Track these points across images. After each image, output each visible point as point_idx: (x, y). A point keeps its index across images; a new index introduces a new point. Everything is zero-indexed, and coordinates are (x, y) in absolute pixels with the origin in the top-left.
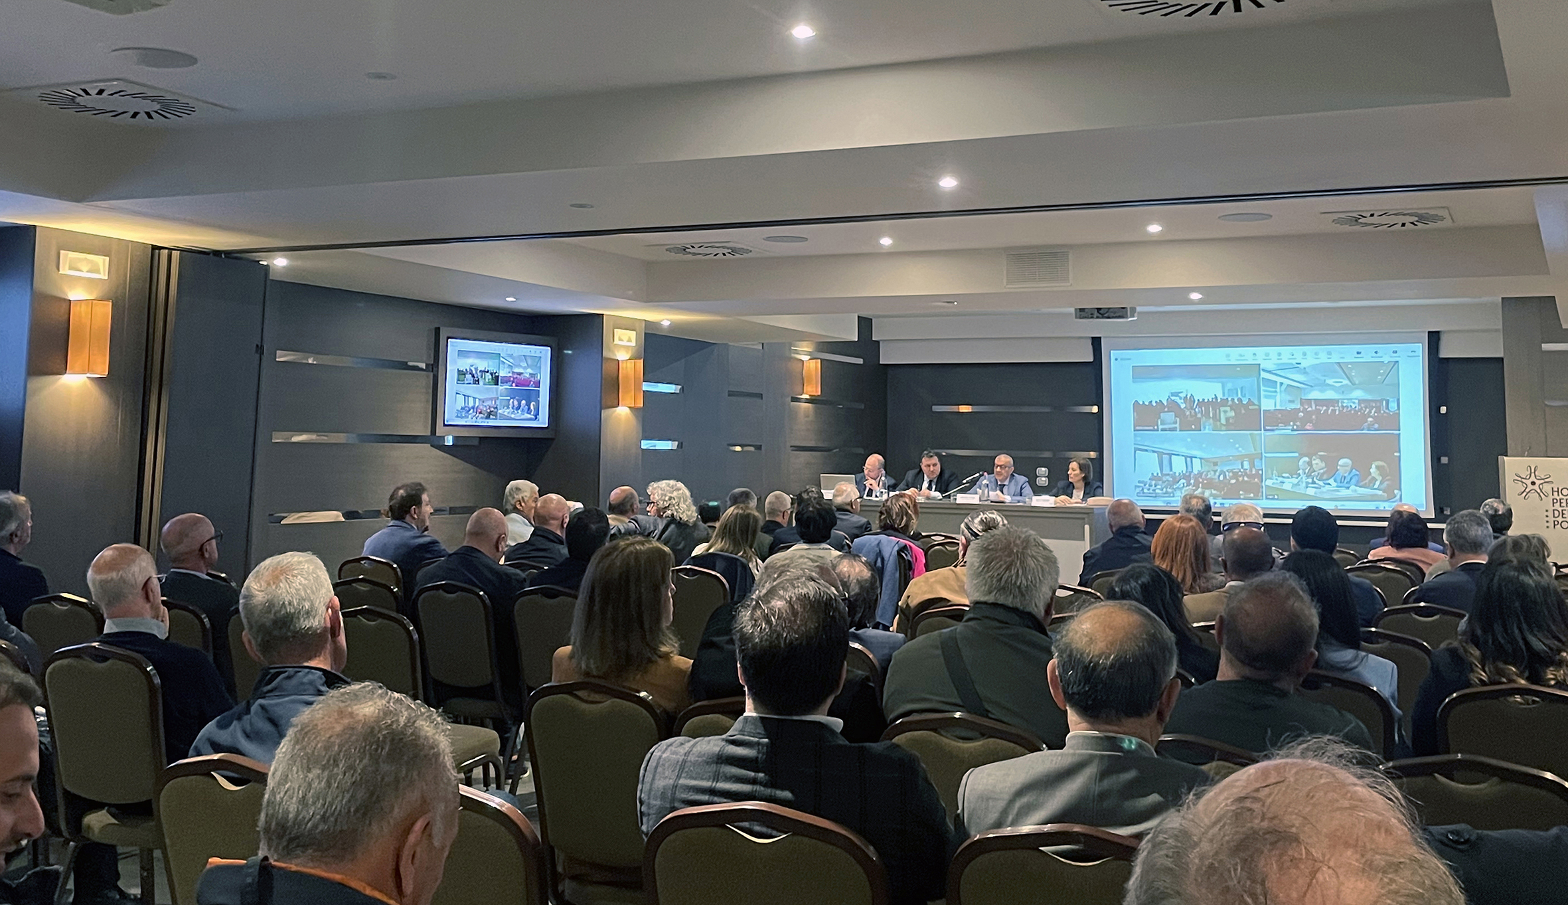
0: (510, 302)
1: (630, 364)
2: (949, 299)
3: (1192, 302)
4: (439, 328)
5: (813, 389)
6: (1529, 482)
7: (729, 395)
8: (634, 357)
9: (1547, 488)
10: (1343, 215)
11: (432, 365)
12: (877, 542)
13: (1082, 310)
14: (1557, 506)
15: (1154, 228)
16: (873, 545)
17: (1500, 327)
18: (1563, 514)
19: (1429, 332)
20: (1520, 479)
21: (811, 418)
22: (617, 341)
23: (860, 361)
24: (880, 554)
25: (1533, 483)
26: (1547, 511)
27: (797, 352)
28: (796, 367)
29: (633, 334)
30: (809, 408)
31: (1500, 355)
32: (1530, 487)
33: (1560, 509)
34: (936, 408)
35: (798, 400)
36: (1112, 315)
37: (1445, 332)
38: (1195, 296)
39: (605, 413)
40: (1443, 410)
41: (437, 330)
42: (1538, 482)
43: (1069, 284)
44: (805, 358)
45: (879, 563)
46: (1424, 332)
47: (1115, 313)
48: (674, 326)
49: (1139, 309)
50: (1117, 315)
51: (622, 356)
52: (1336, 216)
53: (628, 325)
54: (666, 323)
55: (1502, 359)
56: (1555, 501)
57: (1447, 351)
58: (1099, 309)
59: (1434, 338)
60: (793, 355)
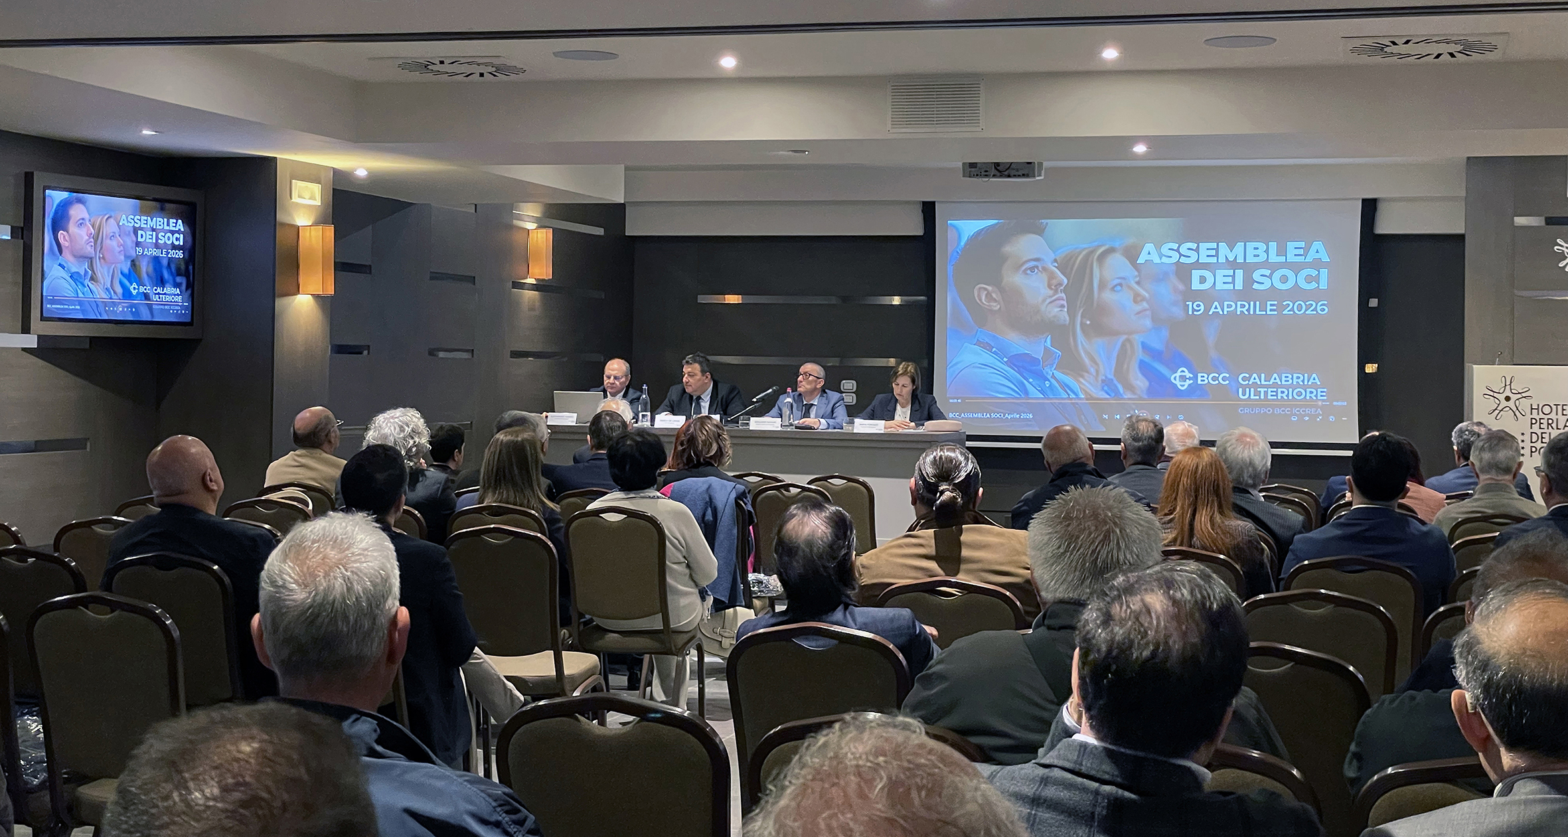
0: (147, 136)
1: (317, 232)
2: (797, 147)
3: (1136, 157)
4: (32, 174)
5: (541, 270)
6: (1502, 397)
7: (432, 278)
8: (320, 221)
9: (1525, 404)
10: (1369, 42)
11: (22, 228)
12: (706, 486)
13: (973, 165)
14: (1536, 428)
15: (1110, 54)
16: (700, 490)
17: (1463, 194)
18: (1542, 438)
19: (1364, 200)
20: (1492, 393)
21: (537, 313)
22: (295, 199)
23: (600, 231)
24: (710, 503)
25: (1508, 399)
26: (1523, 434)
27: (519, 218)
28: (518, 237)
29: (316, 189)
30: (535, 294)
31: (1462, 231)
32: (1504, 403)
33: (1539, 432)
34: (703, 299)
35: (521, 286)
36: (1014, 172)
37: (1384, 200)
38: (1140, 149)
39: (280, 302)
40: (1374, 303)
41: (29, 178)
42: (1514, 397)
43: (977, 129)
44: (531, 226)
45: (709, 516)
46: (1357, 199)
47: (1017, 170)
48: (376, 179)
49: (1045, 164)
50: (1020, 173)
51: (302, 220)
52: (1358, 43)
53: (310, 174)
54: (361, 173)
55: (1460, 238)
56: (1534, 421)
57: (1386, 225)
58: (997, 165)
59: (1370, 208)
60: (516, 222)
